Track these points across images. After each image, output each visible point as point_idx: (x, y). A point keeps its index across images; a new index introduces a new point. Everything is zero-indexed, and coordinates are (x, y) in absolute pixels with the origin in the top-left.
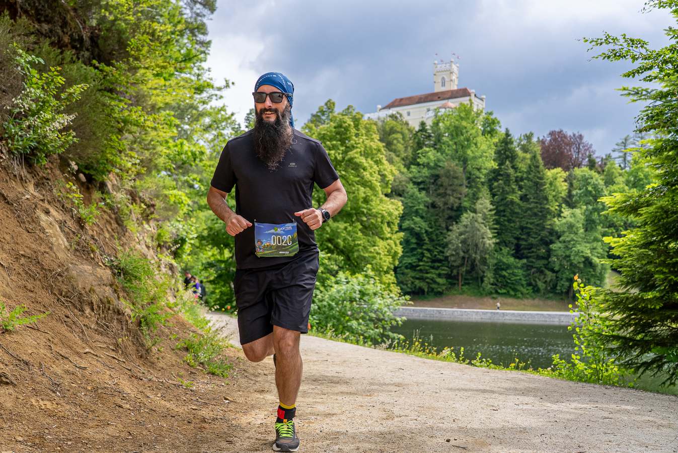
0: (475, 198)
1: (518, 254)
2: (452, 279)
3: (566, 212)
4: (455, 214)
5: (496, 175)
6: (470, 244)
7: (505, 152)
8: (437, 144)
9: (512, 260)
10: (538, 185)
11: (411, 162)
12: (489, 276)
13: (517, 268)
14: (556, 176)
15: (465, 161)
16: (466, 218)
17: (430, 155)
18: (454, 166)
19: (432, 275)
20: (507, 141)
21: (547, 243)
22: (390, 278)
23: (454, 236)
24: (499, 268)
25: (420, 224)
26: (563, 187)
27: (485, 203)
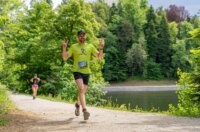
0: (138, 36)
1: (157, 61)
2: (129, 74)
3: (178, 41)
4: (129, 44)
5: (147, 26)
6: (136, 58)
7: (150, 16)
8: (120, 13)
9: (155, 64)
10: (165, 30)
11: (109, 22)
12: (145, 71)
13: (157, 67)
14: (173, 25)
15: (133, 20)
16: (134, 46)
17: (117, 18)
18: (128, 22)
19: (120, 72)
20: (151, 11)
21: (170, 56)
22: (100, 74)
23: (129, 54)
24: (149, 67)
25: (113, 49)
26: (176, 30)
27: (142, 39)
